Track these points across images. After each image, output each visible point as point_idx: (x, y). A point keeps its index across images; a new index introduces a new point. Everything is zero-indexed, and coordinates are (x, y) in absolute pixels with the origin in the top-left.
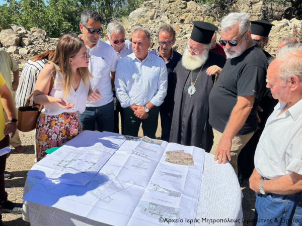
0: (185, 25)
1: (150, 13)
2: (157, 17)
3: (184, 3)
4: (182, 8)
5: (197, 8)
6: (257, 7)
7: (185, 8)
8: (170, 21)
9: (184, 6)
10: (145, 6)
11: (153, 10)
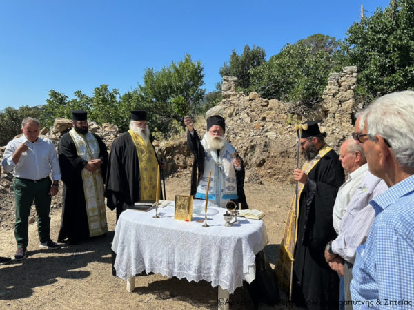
0: (267, 123)
1: (229, 111)
2: (236, 114)
3: (266, 101)
4: (263, 106)
5: (280, 106)
6: (347, 105)
7: (267, 106)
8: (250, 119)
9: (266, 104)
10: (224, 103)
11: (232, 108)
